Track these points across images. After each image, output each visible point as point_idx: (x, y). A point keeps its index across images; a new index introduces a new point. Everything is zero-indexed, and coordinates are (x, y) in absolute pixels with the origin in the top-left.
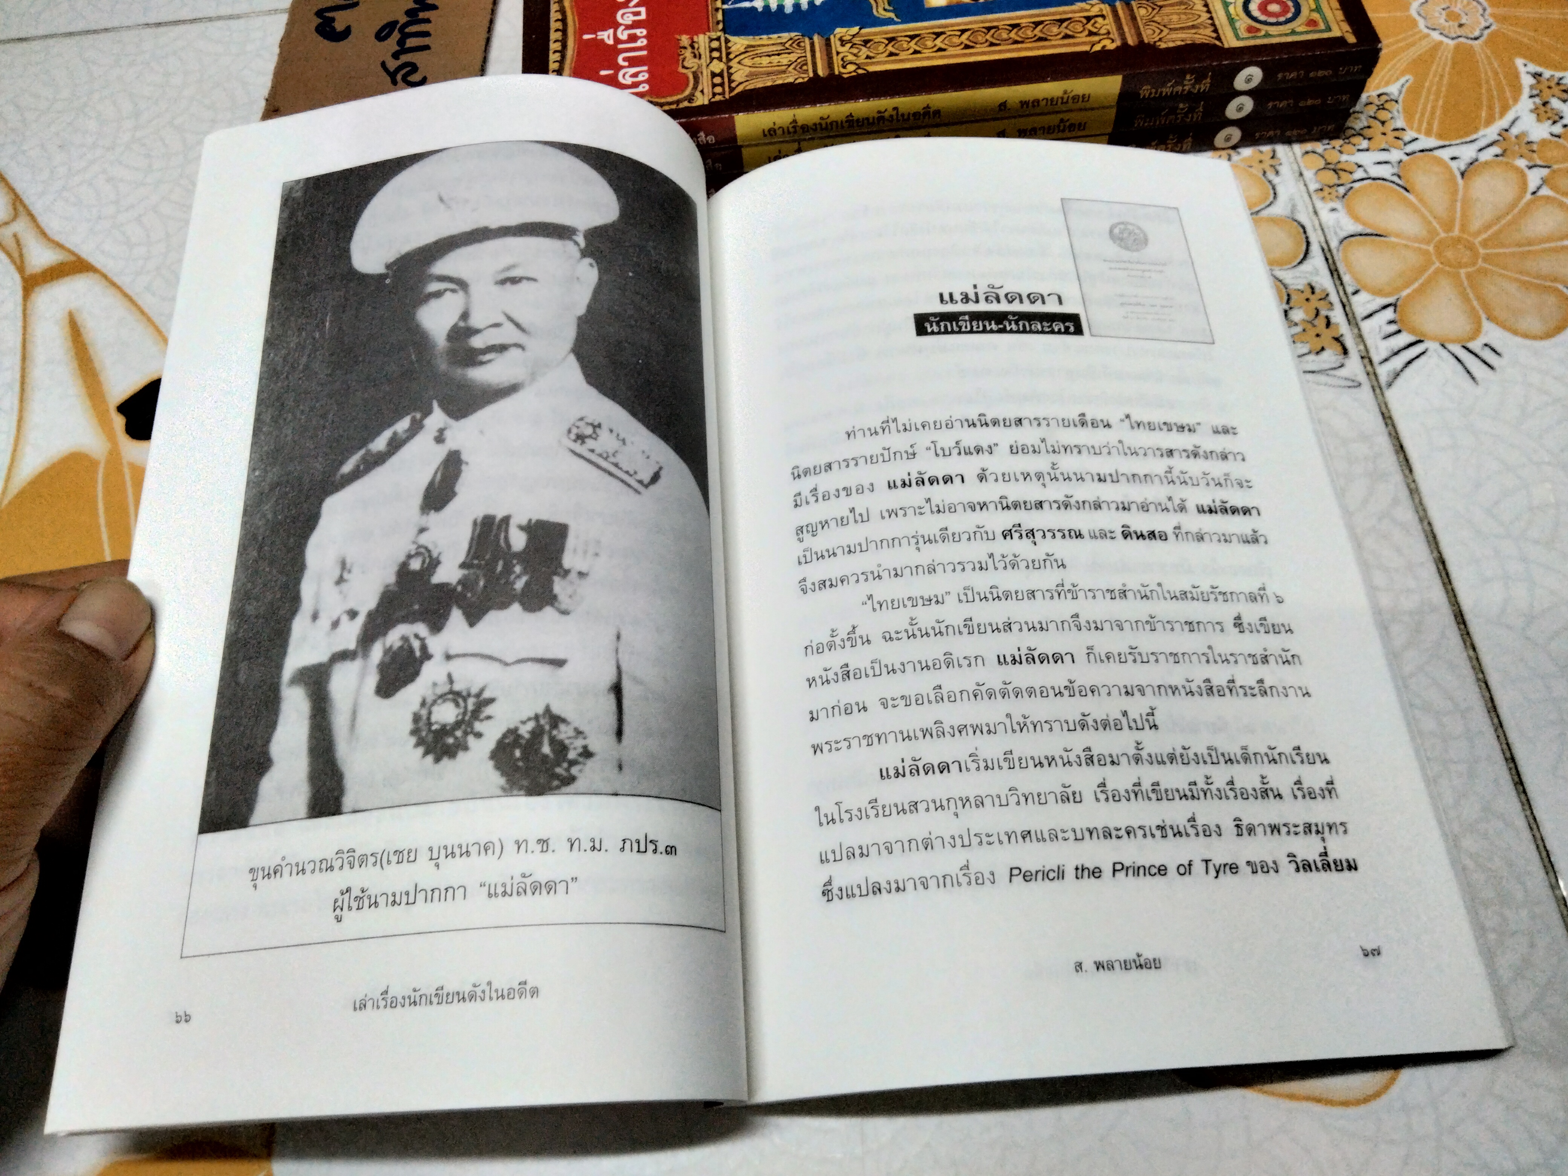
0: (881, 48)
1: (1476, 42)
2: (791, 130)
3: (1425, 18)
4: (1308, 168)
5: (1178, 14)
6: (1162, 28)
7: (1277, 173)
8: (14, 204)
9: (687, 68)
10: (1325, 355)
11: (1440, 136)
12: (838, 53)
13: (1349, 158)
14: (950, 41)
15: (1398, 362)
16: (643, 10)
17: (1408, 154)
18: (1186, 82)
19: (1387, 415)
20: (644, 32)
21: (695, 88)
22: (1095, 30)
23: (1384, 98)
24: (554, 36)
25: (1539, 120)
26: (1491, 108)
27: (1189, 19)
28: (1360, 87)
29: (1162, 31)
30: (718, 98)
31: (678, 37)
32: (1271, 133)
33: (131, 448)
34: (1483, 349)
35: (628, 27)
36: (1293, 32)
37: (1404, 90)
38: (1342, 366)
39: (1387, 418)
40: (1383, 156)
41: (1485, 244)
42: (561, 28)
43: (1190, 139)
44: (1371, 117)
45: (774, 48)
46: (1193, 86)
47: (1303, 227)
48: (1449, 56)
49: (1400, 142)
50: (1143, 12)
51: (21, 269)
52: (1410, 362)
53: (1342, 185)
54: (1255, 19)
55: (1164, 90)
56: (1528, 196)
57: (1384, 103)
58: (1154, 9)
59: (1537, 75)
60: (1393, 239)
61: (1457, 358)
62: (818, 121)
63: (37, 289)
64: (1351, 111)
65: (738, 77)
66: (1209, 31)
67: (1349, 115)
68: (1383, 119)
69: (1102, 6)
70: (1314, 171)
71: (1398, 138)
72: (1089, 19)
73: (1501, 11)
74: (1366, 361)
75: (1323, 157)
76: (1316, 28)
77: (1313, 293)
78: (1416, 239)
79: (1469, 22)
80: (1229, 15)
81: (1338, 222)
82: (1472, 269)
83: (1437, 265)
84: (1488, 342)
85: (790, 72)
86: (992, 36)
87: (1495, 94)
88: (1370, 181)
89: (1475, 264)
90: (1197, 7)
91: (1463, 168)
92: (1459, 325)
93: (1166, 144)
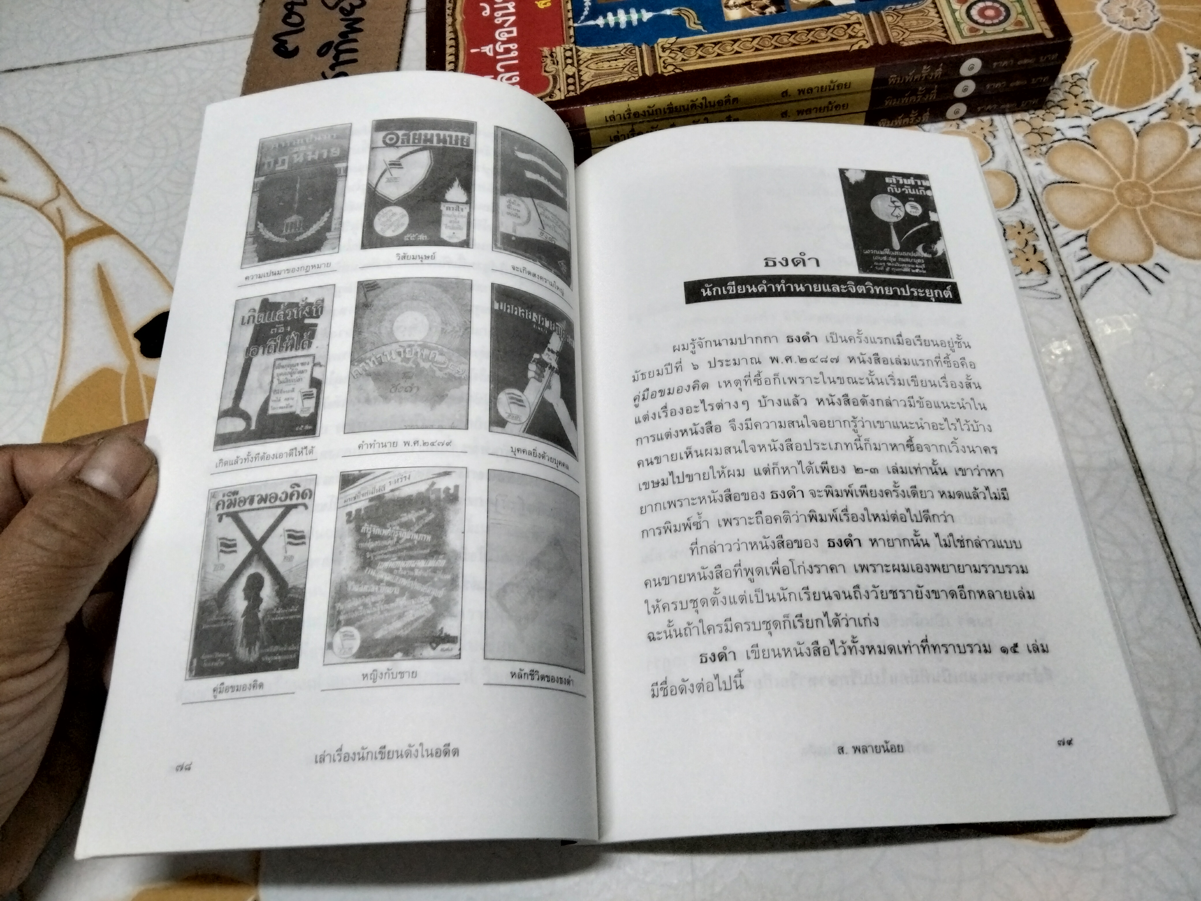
0: (693, 53)
1: (1148, 32)
2: (627, 116)
3: (1108, 16)
4: (1018, 133)
5: (917, 20)
6: (904, 31)
7: (995, 136)
8: (57, 187)
9: (548, 72)
10: (1033, 275)
11: (1119, 105)
12: (660, 58)
13: (1050, 124)
14: (744, 46)
15: (1089, 279)
16: (514, 29)
17: (1095, 120)
18: (923, 72)
19: (1081, 319)
20: (516, 46)
21: (554, 87)
22: (853, 34)
23: (1077, 77)
24: (449, 51)
25: (1197, 90)
26: (1159, 82)
27: (924, 23)
28: (1055, 71)
29: (904, 33)
30: (572, 94)
31: (541, 49)
32: (989, 107)
33: (145, 365)
34: (1154, 267)
35: (504, 43)
36: (1004, 31)
37: (1092, 71)
38: (1046, 282)
39: (1081, 321)
40: (1076, 122)
41: (1156, 187)
42: (454, 44)
43: (928, 113)
44: (1066, 92)
45: (613, 55)
46: (929, 73)
47: (1015, 178)
48: (1127, 43)
49: (1089, 111)
50: (890, 19)
51: (62, 233)
52: (1098, 279)
53: (1045, 145)
54: (976, 22)
55: (907, 77)
56: (1189, 149)
57: (1077, 81)
58: (898, 17)
59: (1195, 56)
60: (1083, 185)
61: (1135, 275)
62: (646, 109)
63: (75, 248)
64: (1051, 88)
65: (586, 78)
66: (940, 32)
67: (1049, 92)
68: (1075, 93)
69: (859, 15)
70: (1023, 135)
71: (1088, 108)
72: (849, 25)
73: (1167, 7)
74: (1065, 278)
75: (1030, 123)
76: (1022, 27)
77: (1023, 228)
78: (1102, 185)
79: (1142, 17)
80: (955, 19)
81: (1042, 173)
82: (1146, 206)
83: (1119, 203)
84: (1159, 262)
85: (625, 73)
86: (776, 41)
87: (1163, 71)
88: (1066, 141)
89: (1147, 202)
90: (930, 14)
91: (1138, 129)
92: (1137, 249)
93: (910, 118)
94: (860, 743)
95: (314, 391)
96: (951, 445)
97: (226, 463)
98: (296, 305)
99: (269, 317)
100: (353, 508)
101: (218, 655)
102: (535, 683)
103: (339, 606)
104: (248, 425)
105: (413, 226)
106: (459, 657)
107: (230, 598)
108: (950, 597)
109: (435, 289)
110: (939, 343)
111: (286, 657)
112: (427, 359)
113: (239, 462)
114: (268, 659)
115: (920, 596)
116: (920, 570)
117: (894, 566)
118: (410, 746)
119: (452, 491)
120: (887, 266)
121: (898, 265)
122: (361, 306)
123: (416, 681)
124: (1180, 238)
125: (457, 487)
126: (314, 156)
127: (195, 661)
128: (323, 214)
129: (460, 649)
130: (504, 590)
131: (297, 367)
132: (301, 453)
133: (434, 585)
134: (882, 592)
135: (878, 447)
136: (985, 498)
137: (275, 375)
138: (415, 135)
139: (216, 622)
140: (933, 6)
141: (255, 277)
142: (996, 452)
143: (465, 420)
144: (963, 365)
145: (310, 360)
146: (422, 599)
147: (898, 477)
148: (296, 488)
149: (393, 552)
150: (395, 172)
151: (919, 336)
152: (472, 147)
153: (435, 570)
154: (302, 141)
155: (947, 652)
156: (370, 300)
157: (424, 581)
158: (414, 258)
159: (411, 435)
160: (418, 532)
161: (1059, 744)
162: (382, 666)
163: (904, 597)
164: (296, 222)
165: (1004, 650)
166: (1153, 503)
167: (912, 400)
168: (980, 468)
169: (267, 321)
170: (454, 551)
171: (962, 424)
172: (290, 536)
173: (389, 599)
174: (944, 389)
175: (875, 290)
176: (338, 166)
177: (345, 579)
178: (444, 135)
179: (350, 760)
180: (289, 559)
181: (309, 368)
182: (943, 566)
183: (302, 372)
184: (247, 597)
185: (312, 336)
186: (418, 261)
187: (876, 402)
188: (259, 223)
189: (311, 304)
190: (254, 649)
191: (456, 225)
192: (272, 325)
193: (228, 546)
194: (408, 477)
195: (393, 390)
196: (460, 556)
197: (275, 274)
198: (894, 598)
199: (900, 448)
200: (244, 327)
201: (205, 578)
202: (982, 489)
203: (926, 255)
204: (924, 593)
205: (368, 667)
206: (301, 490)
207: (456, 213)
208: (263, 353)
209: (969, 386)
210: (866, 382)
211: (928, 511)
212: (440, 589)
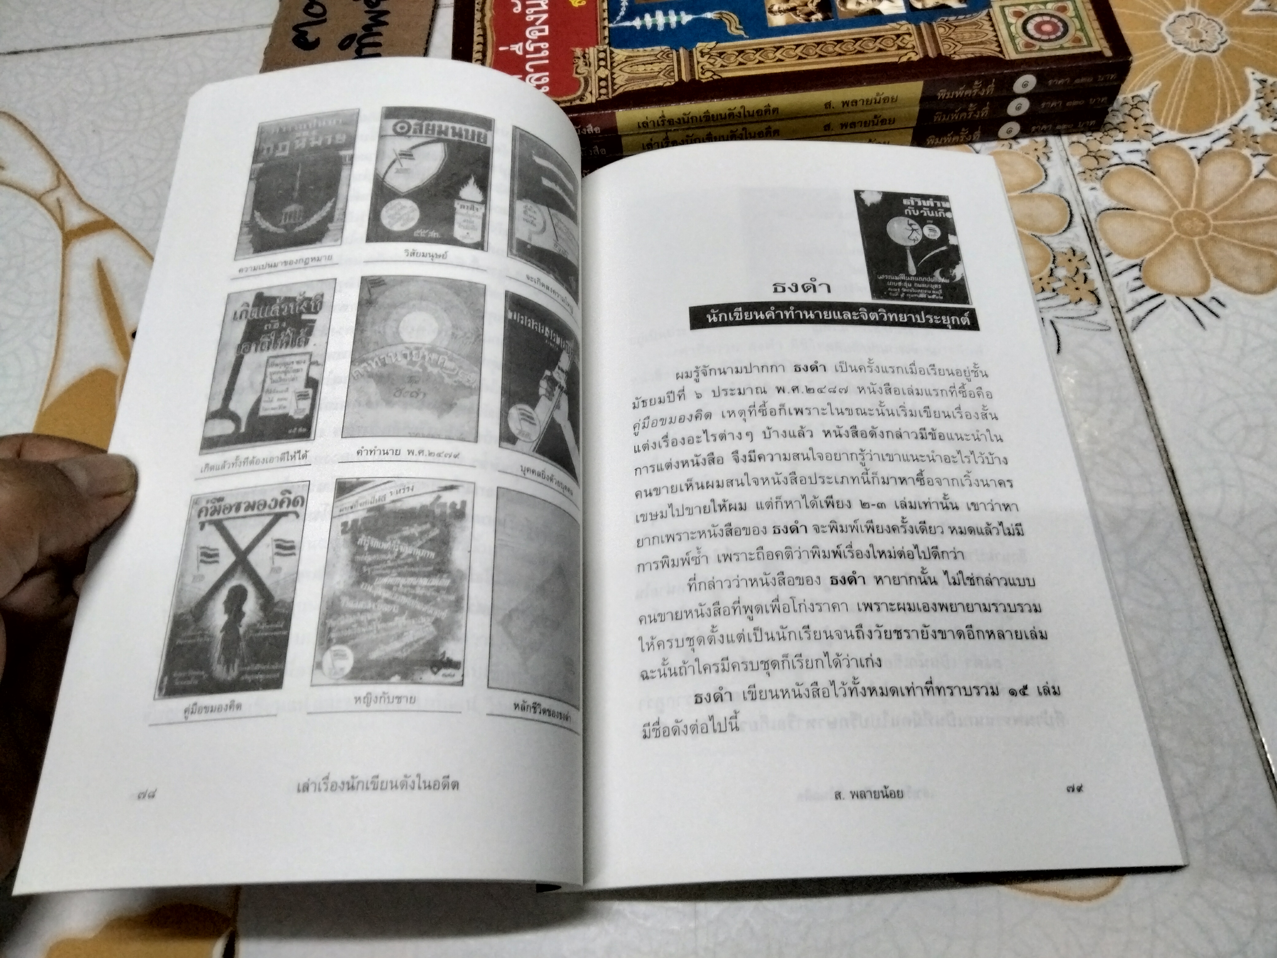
0: (733, 59)
1: (1215, 54)
2: (660, 123)
3: (1173, 36)
4: (1074, 155)
5: (970, 32)
6: (957, 43)
7: (1048, 158)
8: (56, 175)
9: (580, 74)
10: (1083, 304)
11: (1182, 129)
12: (698, 63)
13: (1108, 147)
14: (787, 53)
15: (1141, 311)
16: (546, 28)
17: (1155, 145)
18: (974, 87)
19: (1130, 353)
20: (547, 45)
21: (585, 89)
22: (902, 45)
23: (1137, 100)
25: (1263, 117)
26: (1224, 109)
27: (977, 36)
28: (1113, 92)
29: (956, 46)
30: (603, 98)
31: (573, 49)
32: (1045, 127)
34: (1210, 301)
35: (534, 41)
36: (1062, 48)
37: (1154, 93)
38: (1096, 313)
39: (1131, 356)
40: (1135, 146)
41: (1215, 217)
42: (482, 41)
43: (979, 132)
44: (1125, 114)
45: (648, 58)
46: (981, 89)
47: (1068, 202)
48: (1192, 65)
49: (1149, 135)
50: (941, 30)
51: (62, 227)
52: (1151, 311)
53: (1101, 169)
54: (1031, 37)
55: (957, 93)
56: (1252, 179)
57: (1137, 103)
58: (950, 28)
59: (1263, 82)
60: (1139, 212)
61: (1189, 308)
62: (681, 116)
63: (74, 241)
64: (1110, 110)
65: (619, 81)
66: (994, 46)
67: (1107, 113)
68: (1135, 116)
69: (910, 26)
70: (1078, 157)
71: (1148, 132)
72: (898, 36)
73: (1237, 29)
74: (1115, 310)
75: (1086, 146)
76: (1080, 44)
77: (1074, 255)
78: (1162, 213)
79: (1208, 39)
80: (1010, 34)
81: (1096, 198)
82: (1204, 237)
83: (1175, 233)
84: (1215, 296)
85: (660, 78)
86: (821, 50)
87: (1228, 96)
88: (1123, 166)
89: (1206, 233)
90: (985, 27)
91: (1199, 155)
92: (1193, 282)
93: (960, 135)
94: (857, 788)
95: (310, 391)
96: (964, 479)
97: (212, 468)
98: (292, 300)
99: (264, 310)
100: (350, 518)
101: (192, 673)
102: (537, 716)
103: (331, 623)
104: (238, 427)
105: (423, 222)
106: (461, 683)
107: (209, 612)
108: (957, 637)
109: (446, 290)
110: (955, 372)
111: (269, 676)
112: (435, 364)
113: (227, 467)
114: (248, 678)
115: (925, 636)
116: (927, 609)
117: (898, 605)
118: (406, 776)
119: (458, 507)
120: (901, 292)
121: (913, 290)
122: (364, 302)
123: (414, 707)
124: (1239, 271)
125: (464, 503)
126: (317, 142)
127: (166, 679)
128: (325, 203)
129: (463, 675)
130: (509, 616)
131: (291, 366)
132: (293, 457)
133: (436, 605)
134: (886, 632)
135: (886, 481)
136: (998, 533)
137: (268, 373)
138: (428, 125)
139: (193, 637)
140: (987, 18)
141: (249, 270)
142: (1012, 486)
143: (474, 432)
144: (979, 395)
145: (307, 358)
146: (423, 620)
147: (907, 512)
148: (287, 495)
149: (391, 568)
150: (406, 163)
151: (934, 365)
152: (489, 144)
153: (438, 589)
154: (305, 126)
155: (952, 694)
156: (374, 297)
157: (426, 600)
158: (423, 256)
159: (416, 444)
160: (421, 547)
161: (1068, 791)
162: (378, 689)
163: (909, 637)
164: (296, 212)
165: (1013, 693)
166: (1198, 548)
167: (923, 432)
168: (994, 503)
169: (261, 317)
170: (459, 571)
171: (976, 457)
172: (278, 546)
173: (386, 618)
174: (958, 420)
175: (888, 318)
176: (343, 153)
177: (338, 593)
178: (460, 129)
179: (338, 789)
180: (276, 570)
181: (304, 367)
182: (951, 605)
183: (298, 371)
184: (228, 610)
185: (310, 333)
186: (428, 259)
187: (885, 434)
188: (255, 212)
189: (310, 299)
190: (233, 666)
191: (471, 225)
192: (268, 321)
193: (209, 556)
194: (411, 487)
195: (397, 394)
196: (467, 576)
197: (271, 266)
198: (898, 638)
199: (910, 481)
200: (236, 323)
201: (182, 589)
202: (995, 524)
203: (943, 280)
204: (930, 633)
205: (362, 689)
206: (292, 497)
207: (471, 212)
208: (256, 350)
209: (985, 416)
210: (876, 413)
211: (937, 547)
212: (443, 610)
